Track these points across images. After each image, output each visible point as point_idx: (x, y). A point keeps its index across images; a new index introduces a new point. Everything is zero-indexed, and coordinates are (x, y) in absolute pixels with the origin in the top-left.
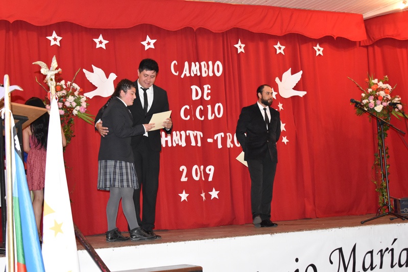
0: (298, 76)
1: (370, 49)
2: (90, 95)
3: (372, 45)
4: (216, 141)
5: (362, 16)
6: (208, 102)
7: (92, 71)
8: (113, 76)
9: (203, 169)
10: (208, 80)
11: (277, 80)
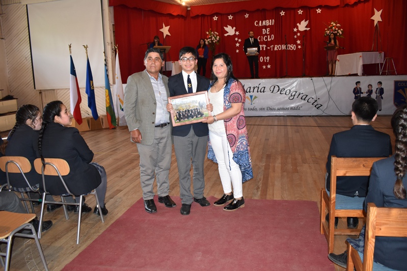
0: (307, 22)
2: (226, 35)
4: (271, 48)
6: (268, 35)
7: (227, 27)
8: (234, 28)
9: (265, 58)
10: (269, 26)
11: (298, 24)
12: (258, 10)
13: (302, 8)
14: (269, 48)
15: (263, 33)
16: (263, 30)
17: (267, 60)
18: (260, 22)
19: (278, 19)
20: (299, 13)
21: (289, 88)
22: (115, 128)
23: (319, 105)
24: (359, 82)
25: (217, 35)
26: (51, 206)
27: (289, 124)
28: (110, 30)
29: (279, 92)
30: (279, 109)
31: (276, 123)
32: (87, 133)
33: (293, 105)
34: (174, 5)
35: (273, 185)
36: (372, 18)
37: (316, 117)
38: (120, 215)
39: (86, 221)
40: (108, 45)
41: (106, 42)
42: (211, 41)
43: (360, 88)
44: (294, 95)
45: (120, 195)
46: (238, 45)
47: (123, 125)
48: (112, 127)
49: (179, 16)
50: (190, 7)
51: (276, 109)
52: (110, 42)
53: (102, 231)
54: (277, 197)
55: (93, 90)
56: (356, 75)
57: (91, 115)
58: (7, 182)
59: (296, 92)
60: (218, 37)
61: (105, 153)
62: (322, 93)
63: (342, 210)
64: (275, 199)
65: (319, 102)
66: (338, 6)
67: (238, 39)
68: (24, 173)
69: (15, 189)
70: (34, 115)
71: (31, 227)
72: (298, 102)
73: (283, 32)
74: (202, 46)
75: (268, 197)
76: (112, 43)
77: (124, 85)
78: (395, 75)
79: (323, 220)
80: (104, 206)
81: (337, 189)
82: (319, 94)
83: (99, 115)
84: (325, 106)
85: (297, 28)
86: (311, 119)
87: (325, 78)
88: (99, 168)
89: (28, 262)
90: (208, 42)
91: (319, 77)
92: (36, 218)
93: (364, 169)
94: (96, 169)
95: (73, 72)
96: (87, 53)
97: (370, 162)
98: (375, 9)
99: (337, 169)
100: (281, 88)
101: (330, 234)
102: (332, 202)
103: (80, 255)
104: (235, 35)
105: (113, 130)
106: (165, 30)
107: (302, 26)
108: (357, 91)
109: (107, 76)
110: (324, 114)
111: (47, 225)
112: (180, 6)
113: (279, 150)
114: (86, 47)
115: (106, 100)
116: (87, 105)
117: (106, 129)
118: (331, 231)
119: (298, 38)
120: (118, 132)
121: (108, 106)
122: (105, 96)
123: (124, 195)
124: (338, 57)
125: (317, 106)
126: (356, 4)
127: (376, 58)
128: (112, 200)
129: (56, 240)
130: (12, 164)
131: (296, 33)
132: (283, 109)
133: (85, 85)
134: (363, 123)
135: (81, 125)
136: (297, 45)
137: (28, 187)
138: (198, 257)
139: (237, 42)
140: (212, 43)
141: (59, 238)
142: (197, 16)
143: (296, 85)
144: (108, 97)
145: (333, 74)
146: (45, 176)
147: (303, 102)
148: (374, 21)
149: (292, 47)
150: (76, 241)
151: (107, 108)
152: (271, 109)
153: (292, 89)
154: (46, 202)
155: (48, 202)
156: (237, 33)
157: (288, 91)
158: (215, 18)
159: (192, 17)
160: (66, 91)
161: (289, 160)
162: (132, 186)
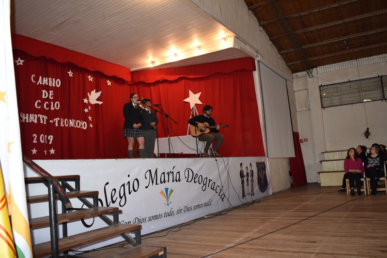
0: (99, 94)
1: (132, 86)
3: (133, 85)
5: (130, 70)
6: (51, 100)
9: (46, 136)
10: (52, 88)
11: (88, 94)
12: (42, 58)
13: (93, 74)
14: (51, 121)
15: (43, 97)
16: (44, 91)
17: (48, 141)
18: (40, 77)
19: (64, 79)
20: (90, 80)
23: (223, 196)
24: (242, 164)
29: (193, 180)
36: (186, 100)
43: (243, 171)
44: (206, 184)
51: (193, 207)
59: (207, 179)
62: (224, 178)
65: (223, 191)
98: (190, 92)
107: (93, 97)
108: (242, 174)
119: (90, 113)
132: (199, 207)
136: (88, 123)
148: (189, 103)
153: (203, 174)
157: (201, 178)
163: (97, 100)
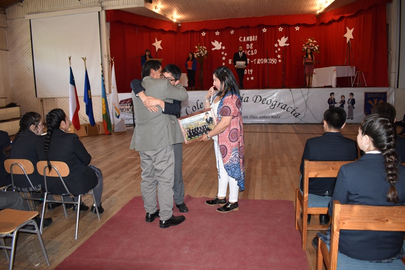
0: (287, 38)
2: (213, 49)
3: (320, 25)
4: (254, 62)
6: (252, 49)
7: (214, 42)
8: (221, 43)
9: (249, 70)
10: (252, 42)
11: (279, 40)
12: (242, 27)
13: (282, 26)
14: (252, 61)
15: (247, 48)
16: (247, 45)
17: (250, 72)
18: (245, 38)
19: (260, 35)
20: (280, 30)
21: (270, 98)
22: (110, 134)
23: (298, 114)
24: (333, 93)
25: (205, 50)
26: (52, 205)
27: (269, 131)
28: (107, 44)
29: (261, 102)
30: (261, 118)
31: (258, 130)
32: (85, 138)
33: (273, 114)
34: (166, 21)
35: (254, 186)
36: (345, 36)
37: (294, 125)
38: (115, 213)
39: (84, 218)
40: (105, 57)
41: (103, 54)
42: (200, 54)
43: (334, 99)
44: (275, 105)
45: (115, 195)
46: (224, 58)
47: (118, 131)
48: (108, 133)
49: (170, 31)
50: (181, 23)
51: (259, 117)
52: (106, 55)
53: (98, 228)
54: (258, 197)
55: (91, 99)
56: (331, 87)
57: (88, 122)
58: (11, 183)
59: (277, 102)
60: (206, 51)
61: (101, 157)
62: (300, 102)
63: (314, 208)
64: (256, 198)
65: (297, 111)
66: (314, 25)
67: (225, 53)
68: (28, 175)
69: (19, 189)
70: (37, 121)
71: (34, 223)
72: (278, 111)
73: (265, 47)
74: (191, 59)
75: (250, 197)
76: (108, 55)
77: (119, 94)
78: (366, 87)
79: (298, 217)
80: (101, 205)
81: (309, 189)
82: (298, 103)
83: (96, 122)
84: (302, 115)
85: (278, 43)
86: (290, 126)
87: (302, 89)
88: (96, 170)
89: (30, 255)
90: (197, 55)
91: (298, 88)
92: (38, 215)
93: (333, 171)
94: (93, 171)
95: (72, 82)
96: (85, 64)
97: (339, 165)
98: (347, 28)
99: (309, 172)
100: (263, 98)
101: (304, 229)
102: (305, 201)
103: (78, 249)
104: (221, 49)
105: (109, 136)
106: (158, 45)
107: (283, 42)
108: (331, 101)
109: (104, 86)
110: (302, 122)
111: (48, 222)
112: (171, 22)
113: (260, 154)
114: (85, 59)
115: (103, 108)
116: (85, 112)
117: (102, 134)
118: (304, 227)
119: (279, 53)
120: (113, 138)
121: (104, 113)
122: (101, 105)
123: (119, 195)
124: (315, 71)
125: (295, 115)
126: (330, 22)
127: (349, 71)
128: (108, 199)
129: (56, 236)
130: (16, 166)
131: (276, 48)
132: (265, 117)
133: (83, 94)
134: (333, 131)
135: (79, 130)
136: (278, 59)
137: (31, 187)
138: (186, 251)
139: (223, 55)
140: (200, 57)
141: (59, 234)
142: (187, 32)
143: (277, 96)
144: (104, 106)
145: (310, 86)
146: (46, 177)
147: (283, 111)
148: (346, 38)
149: (273, 61)
150: (75, 236)
151: (103, 115)
152: (254, 117)
153: (273, 99)
154: (47, 201)
155: (49, 201)
156: (224, 48)
157: (270, 101)
158: (204, 34)
159: (182, 33)
160: (66, 99)
161: (269, 164)
162: (126, 187)
163: (286, 43)
